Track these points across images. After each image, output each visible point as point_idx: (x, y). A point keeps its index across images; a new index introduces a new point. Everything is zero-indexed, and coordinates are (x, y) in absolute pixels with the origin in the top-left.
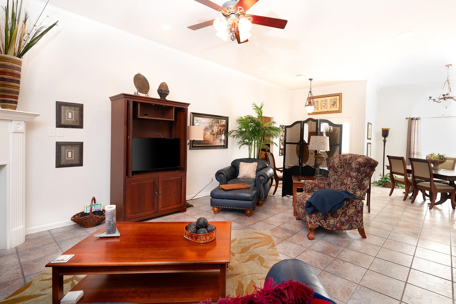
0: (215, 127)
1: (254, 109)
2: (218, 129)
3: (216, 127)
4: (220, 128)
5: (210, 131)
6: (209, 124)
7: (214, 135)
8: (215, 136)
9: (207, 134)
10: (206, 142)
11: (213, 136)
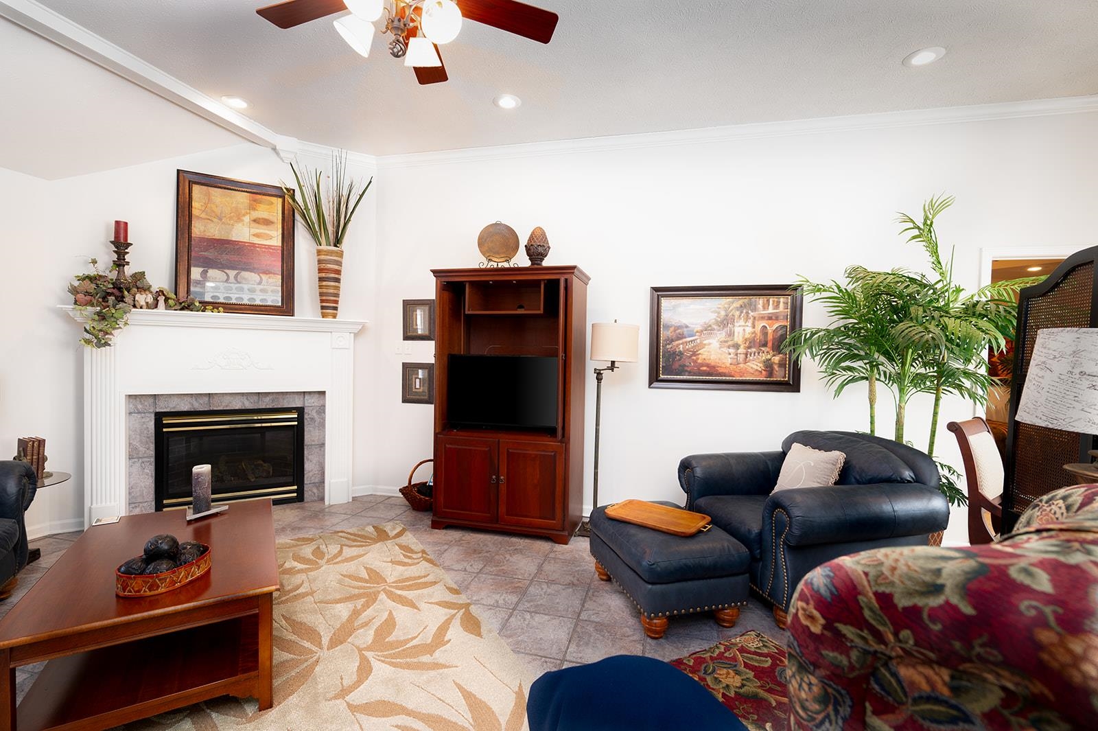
0: (742, 322)
1: (914, 238)
2: (754, 327)
3: (743, 324)
4: (759, 325)
5: (722, 335)
6: (714, 316)
7: (737, 346)
8: (739, 351)
9: (710, 344)
10: (705, 368)
11: (732, 351)
